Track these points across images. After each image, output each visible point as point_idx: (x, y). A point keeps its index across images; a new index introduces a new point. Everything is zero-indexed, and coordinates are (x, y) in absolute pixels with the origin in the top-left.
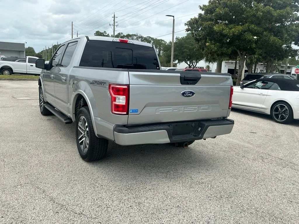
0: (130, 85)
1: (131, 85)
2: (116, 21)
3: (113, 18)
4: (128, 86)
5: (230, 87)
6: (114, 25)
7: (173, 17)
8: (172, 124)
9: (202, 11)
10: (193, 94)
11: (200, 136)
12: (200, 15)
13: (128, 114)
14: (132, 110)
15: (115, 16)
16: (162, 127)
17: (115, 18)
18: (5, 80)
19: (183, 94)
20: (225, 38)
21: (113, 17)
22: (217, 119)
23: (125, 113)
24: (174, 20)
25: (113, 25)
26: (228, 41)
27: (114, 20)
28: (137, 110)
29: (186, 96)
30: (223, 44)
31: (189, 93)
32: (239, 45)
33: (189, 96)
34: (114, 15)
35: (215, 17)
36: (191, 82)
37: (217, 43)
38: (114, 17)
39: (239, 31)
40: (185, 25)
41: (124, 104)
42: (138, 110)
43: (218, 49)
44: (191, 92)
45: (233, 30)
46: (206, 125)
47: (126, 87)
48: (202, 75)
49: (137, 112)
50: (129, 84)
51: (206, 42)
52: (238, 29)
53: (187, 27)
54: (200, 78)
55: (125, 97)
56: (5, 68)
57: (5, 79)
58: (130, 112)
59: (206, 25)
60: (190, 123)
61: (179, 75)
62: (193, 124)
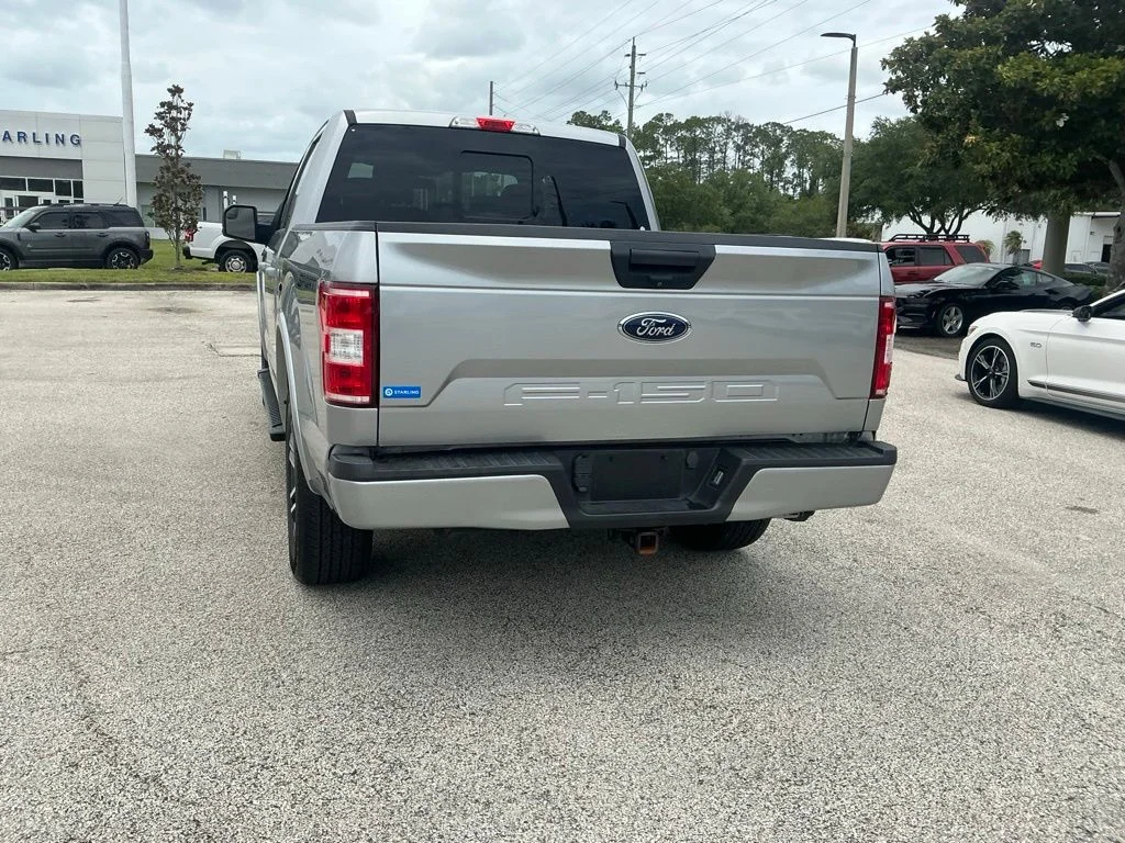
0: (381, 288)
1: (384, 285)
2: (638, 68)
3: (630, 58)
4: (374, 288)
5: (878, 299)
6: (632, 86)
7: (853, 38)
8: (585, 452)
9: (957, 5)
10: (680, 328)
11: (716, 507)
12: (943, 23)
13: (375, 403)
14: (394, 389)
15: (637, 52)
16: (528, 463)
17: (637, 57)
18: (223, 288)
19: (632, 328)
20: (1047, 113)
21: (628, 55)
22: (821, 439)
23: (366, 399)
24: (854, 52)
25: (629, 83)
26: (1061, 124)
27: (632, 67)
28: (414, 389)
29: (646, 337)
30: (1039, 141)
31: (658, 325)
32: (1111, 139)
33: (661, 337)
34: (634, 47)
35: (1007, 28)
36: (669, 277)
37: (1014, 136)
38: (634, 53)
39: (1107, 78)
40: (884, 68)
41: (358, 362)
42: (419, 389)
43: (1014, 157)
44: (670, 322)
45: (1083, 75)
46: (745, 461)
47: (366, 294)
48: (720, 249)
49: (418, 396)
50: (376, 281)
51: (966, 131)
52: (1104, 71)
53: (887, 75)
54: (711, 260)
55: (360, 333)
56: (230, 249)
57: (223, 286)
58: (385, 396)
59: (965, 63)
60: (677, 450)
61: (606, 245)
62: (693, 457)
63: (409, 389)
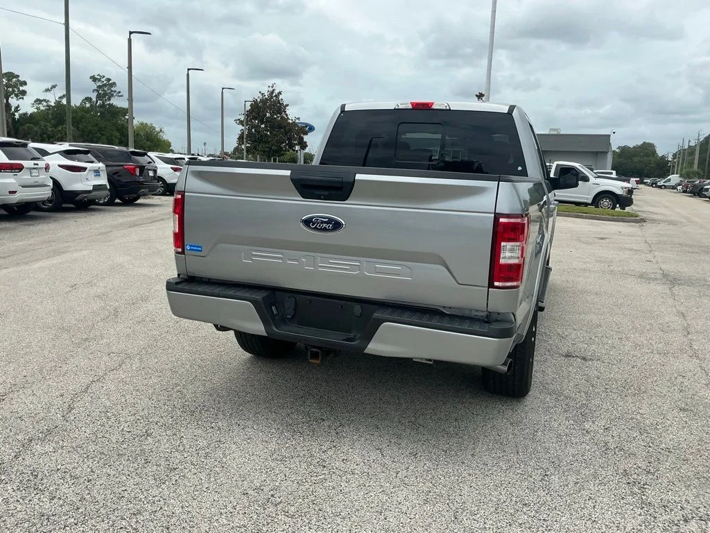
0: (185, 193)
5: (493, 215)
13: (183, 252)
14: (190, 246)
19: (307, 222)
23: (180, 250)
28: (199, 247)
29: (316, 229)
33: (325, 230)
36: (328, 193)
41: (177, 230)
42: (201, 247)
44: (330, 221)
46: (375, 315)
47: (179, 196)
48: (359, 177)
49: (201, 251)
50: (184, 190)
54: (352, 183)
55: (177, 216)
58: (187, 249)
60: (349, 303)
61: (288, 173)
62: (357, 309)
63: (197, 247)
